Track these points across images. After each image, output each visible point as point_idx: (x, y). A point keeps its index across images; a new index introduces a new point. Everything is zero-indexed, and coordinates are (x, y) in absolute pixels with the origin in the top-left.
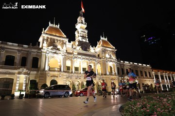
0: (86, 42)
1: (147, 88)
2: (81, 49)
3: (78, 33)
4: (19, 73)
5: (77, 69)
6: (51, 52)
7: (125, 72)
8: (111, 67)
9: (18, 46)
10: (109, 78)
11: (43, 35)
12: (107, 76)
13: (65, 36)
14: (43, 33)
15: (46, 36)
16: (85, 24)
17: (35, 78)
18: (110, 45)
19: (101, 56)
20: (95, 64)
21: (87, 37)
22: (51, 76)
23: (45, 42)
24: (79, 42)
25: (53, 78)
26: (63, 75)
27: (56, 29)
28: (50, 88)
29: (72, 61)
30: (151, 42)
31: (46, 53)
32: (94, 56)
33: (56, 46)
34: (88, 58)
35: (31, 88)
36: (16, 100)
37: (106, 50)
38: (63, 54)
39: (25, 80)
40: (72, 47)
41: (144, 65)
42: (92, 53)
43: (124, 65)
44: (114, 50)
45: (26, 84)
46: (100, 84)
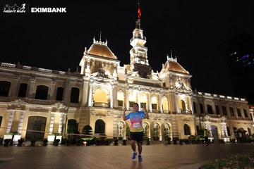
0: (145, 65)
1: (241, 135)
2: (138, 75)
3: (134, 52)
4: (54, 110)
5: (132, 104)
6: (96, 80)
7: (206, 109)
8: (183, 102)
9: (53, 73)
10: (180, 118)
11: (85, 57)
12: (177, 115)
13: (116, 57)
14: (85, 53)
15: (89, 58)
17: (75, 116)
18: (181, 69)
19: (167, 86)
20: (158, 97)
21: (147, 57)
22: (97, 115)
23: (88, 67)
24: (136, 65)
25: (99, 118)
26: (113, 113)
27: (103, 48)
29: (125, 92)
30: (246, 63)
31: (89, 81)
32: (157, 86)
33: (103, 72)
34: (148, 88)
35: (69, 131)
36: (49, 147)
37: (176, 76)
38: (113, 83)
39: (61, 119)
40: (126, 73)
41: (235, 98)
42: (154, 81)
43: (203, 99)
44: (187, 76)
45: (63, 125)
46: (166, 127)
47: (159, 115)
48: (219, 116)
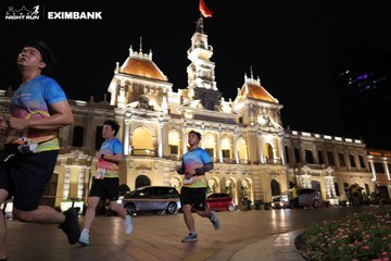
0: (212, 90)
2: (201, 106)
3: (194, 70)
4: (70, 162)
6: (135, 114)
7: (304, 156)
8: (270, 147)
10: (265, 170)
11: (117, 77)
12: (260, 167)
13: (165, 78)
14: (116, 72)
15: (123, 79)
16: (209, 49)
18: (265, 95)
19: (245, 121)
20: (232, 138)
21: (214, 77)
22: (138, 168)
23: (122, 93)
24: (197, 90)
25: (140, 173)
26: (162, 165)
27: (145, 64)
28: (136, 194)
29: (181, 133)
30: (363, 87)
31: (124, 116)
32: (230, 122)
33: (146, 102)
34: (216, 125)
37: (258, 107)
38: (161, 119)
39: (81, 176)
40: (182, 103)
41: (347, 140)
42: (225, 114)
43: (299, 141)
44: (276, 107)
45: (84, 184)
46: (245, 184)
47: (233, 166)
48: (323, 166)
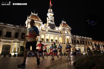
0: (53, 24)
2: (50, 28)
3: (49, 19)
4: (14, 42)
5: (47, 40)
7: (77, 42)
8: (68, 39)
9: (13, 26)
11: (28, 20)
12: (65, 45)
13: (41, 20)
14: (28, 18)
17: (23, 45)
18: (67, 26)
19: (62, 32)
20: (58, 37)
21: (54, 21)
23: (29, 24)
24: (49, 24)
29: (45, 35)
30: (92, 24)
32: (58, 32)
34: (54, 33)
35: (21, 51)
36: (12, 57)
37: (65, 29)
39: (17, 46)
40: (45, 27)
41: (88, 38)
42: (57, 30)
43: (76, 38)
44: (70, 29)
45: (18, 48)
47: (58, 44)
48: (81, 44)
